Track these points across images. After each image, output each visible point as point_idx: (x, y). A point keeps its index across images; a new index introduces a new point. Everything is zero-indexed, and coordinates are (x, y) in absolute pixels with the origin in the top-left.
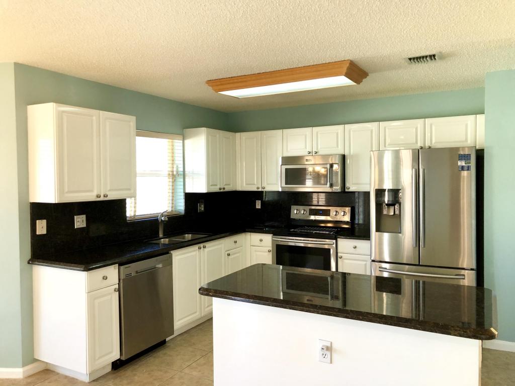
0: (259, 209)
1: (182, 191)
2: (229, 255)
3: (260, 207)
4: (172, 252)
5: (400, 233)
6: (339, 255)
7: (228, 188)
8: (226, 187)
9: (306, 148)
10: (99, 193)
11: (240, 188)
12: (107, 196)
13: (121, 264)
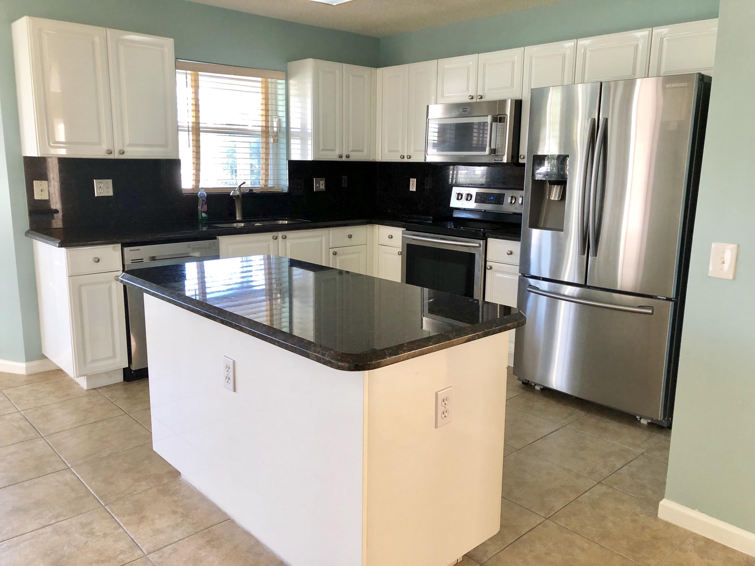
0: (414, 191)
1: (285, 157)
2: (335, 254)
3: (414, 190)
4: (220, 238)
5: (562, 230)
6: (488, 264)
7: (356, 157)
8: (351, 154)
9: (468, 89)
10: (111, 148)
11: (379, 158)
12: (123, 153)
13: (124, 245)
